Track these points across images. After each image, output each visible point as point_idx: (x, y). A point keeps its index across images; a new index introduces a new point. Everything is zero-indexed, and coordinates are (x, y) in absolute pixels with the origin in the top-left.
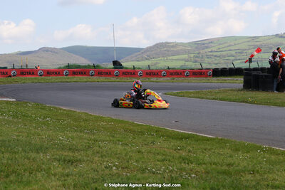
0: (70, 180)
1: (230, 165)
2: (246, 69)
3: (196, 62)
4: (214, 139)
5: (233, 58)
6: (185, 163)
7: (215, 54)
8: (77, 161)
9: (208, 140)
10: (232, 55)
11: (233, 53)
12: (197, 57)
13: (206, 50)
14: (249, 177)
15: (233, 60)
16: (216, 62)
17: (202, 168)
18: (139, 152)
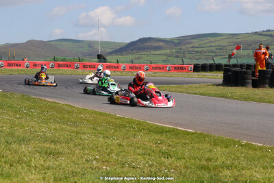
0: (49, 173)
1: (209, 160)
2: (225, 65)
3: (177, 57)
4: (193, 133)
5: (213, 54)
6: (165, 157)
7: (196, 50)
8: (58, 153)
9: (188, 135)
10: (212, 52)
11: (213, 49)
12: (179, 52)
13: (188, 46)
14: (228, 172)
15: (213, 56)
16: (197, 57)
17: (181, 163)
18: (120, 145)
